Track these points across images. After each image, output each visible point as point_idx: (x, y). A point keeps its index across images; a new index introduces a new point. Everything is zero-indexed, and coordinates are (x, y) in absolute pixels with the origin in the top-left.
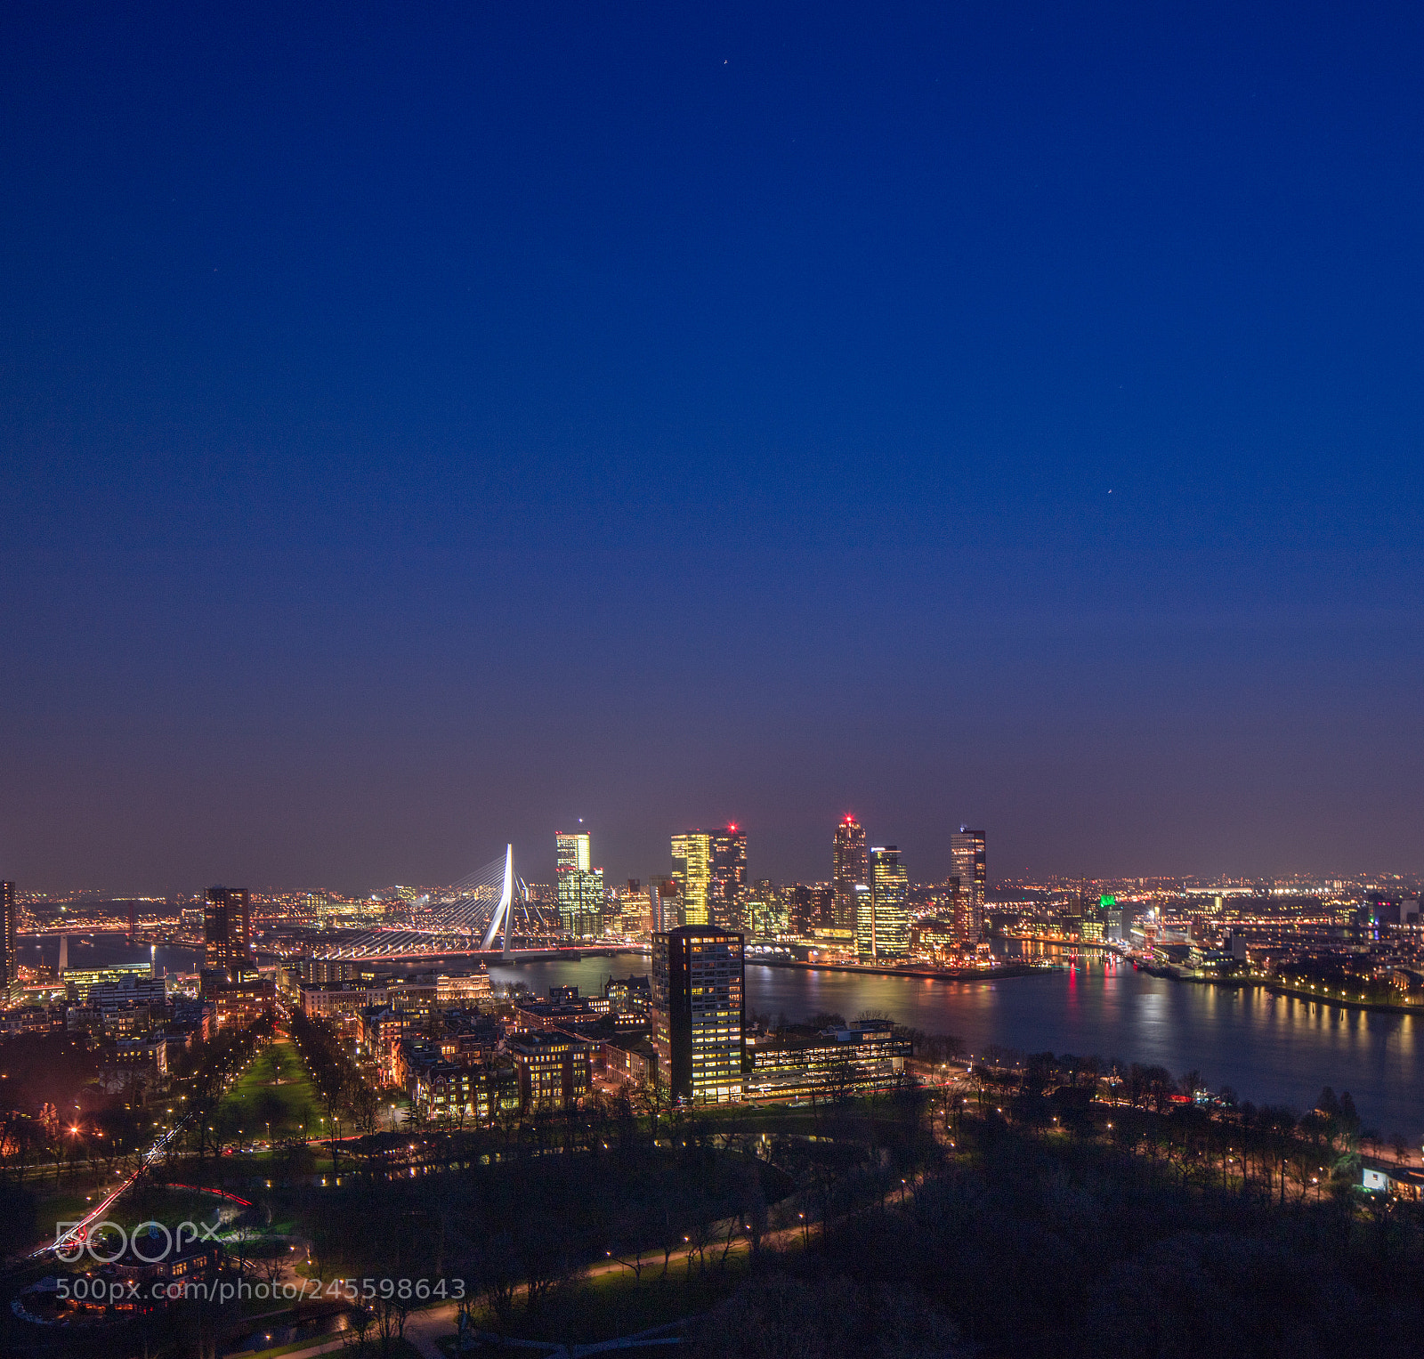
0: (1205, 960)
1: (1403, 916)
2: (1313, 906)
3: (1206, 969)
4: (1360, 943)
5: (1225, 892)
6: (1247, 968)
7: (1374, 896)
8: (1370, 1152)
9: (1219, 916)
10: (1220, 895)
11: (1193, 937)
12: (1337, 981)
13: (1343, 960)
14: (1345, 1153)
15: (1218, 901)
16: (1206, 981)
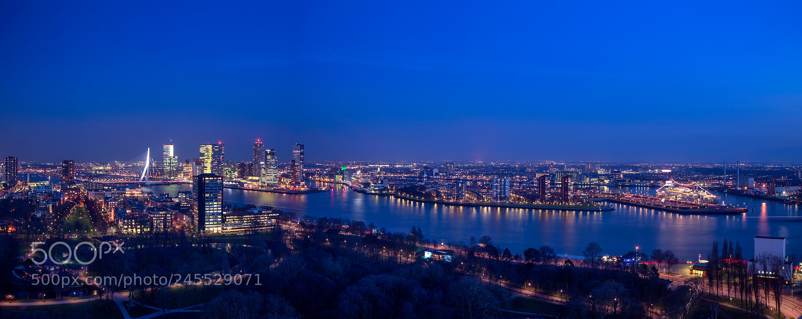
0: (375, 187)
1: (434, 174)
2: (407, 171)
3: (375, 190)
4: (422, 182)
5: (381, 166)
6: (388, 190)
7: (426, 168)
8: (426, 246)
9: (379, 173)
10: (379, 167)
11: (371, 180)
12: (415, 194)
13: (417, 187)
14: (419, 247)
15: (379, 169)
16: (375, 194)
